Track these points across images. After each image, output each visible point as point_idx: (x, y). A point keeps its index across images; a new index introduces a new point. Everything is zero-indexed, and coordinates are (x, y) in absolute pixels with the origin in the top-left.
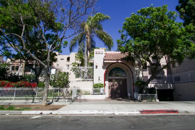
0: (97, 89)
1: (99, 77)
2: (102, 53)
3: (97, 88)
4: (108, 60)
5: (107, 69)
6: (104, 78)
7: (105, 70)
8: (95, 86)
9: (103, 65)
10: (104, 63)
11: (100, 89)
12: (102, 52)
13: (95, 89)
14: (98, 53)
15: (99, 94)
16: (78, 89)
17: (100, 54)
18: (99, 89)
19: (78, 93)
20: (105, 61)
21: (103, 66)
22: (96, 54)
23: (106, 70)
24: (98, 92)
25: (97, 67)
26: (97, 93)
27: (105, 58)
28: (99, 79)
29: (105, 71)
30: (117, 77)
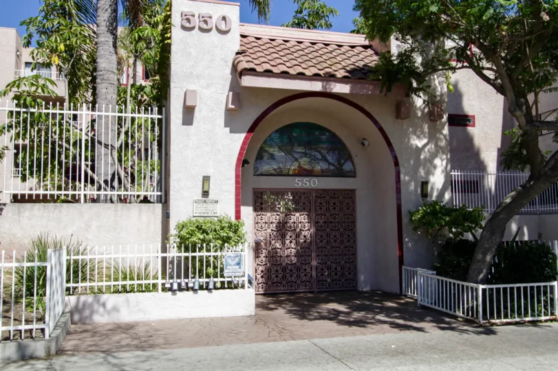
0: (204, 253)
1: (206, 179)
2: (223, 27)
3: (201, 249)
4: (268, 73)
5: (251, 130)
6: (237, 182)
7: (243, 135)
8: (192, 234)
9: (231, 106)
10: (240, 95)
11: (219, 253)
12: (224, 18)
13: (190, 254)
14: (196, 22)
15: (219, 285)
16: (73, 257)
17: (209, 31)
18: (216, 258)
19: (71, 285)
20: (247, 81)
21: (228, 111)
22: (184, 28)
23: (246, 138)
24: (208, 276)
25: (189, 113)
26: (204, 280)
27: (241, 58)
28: (205, 193)
29: (244, 143)
30: (305, 179)
